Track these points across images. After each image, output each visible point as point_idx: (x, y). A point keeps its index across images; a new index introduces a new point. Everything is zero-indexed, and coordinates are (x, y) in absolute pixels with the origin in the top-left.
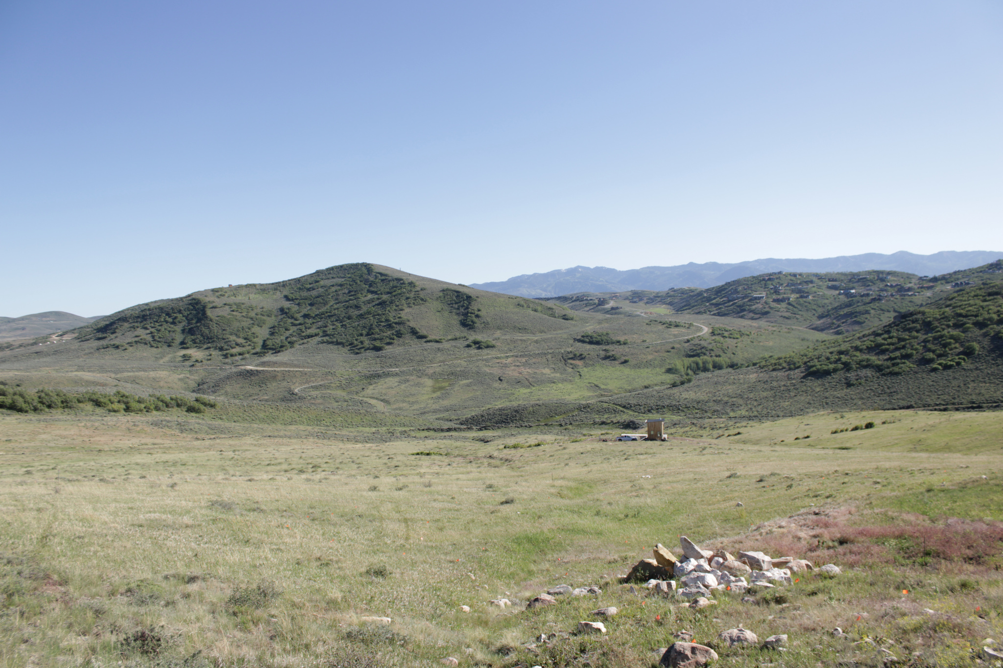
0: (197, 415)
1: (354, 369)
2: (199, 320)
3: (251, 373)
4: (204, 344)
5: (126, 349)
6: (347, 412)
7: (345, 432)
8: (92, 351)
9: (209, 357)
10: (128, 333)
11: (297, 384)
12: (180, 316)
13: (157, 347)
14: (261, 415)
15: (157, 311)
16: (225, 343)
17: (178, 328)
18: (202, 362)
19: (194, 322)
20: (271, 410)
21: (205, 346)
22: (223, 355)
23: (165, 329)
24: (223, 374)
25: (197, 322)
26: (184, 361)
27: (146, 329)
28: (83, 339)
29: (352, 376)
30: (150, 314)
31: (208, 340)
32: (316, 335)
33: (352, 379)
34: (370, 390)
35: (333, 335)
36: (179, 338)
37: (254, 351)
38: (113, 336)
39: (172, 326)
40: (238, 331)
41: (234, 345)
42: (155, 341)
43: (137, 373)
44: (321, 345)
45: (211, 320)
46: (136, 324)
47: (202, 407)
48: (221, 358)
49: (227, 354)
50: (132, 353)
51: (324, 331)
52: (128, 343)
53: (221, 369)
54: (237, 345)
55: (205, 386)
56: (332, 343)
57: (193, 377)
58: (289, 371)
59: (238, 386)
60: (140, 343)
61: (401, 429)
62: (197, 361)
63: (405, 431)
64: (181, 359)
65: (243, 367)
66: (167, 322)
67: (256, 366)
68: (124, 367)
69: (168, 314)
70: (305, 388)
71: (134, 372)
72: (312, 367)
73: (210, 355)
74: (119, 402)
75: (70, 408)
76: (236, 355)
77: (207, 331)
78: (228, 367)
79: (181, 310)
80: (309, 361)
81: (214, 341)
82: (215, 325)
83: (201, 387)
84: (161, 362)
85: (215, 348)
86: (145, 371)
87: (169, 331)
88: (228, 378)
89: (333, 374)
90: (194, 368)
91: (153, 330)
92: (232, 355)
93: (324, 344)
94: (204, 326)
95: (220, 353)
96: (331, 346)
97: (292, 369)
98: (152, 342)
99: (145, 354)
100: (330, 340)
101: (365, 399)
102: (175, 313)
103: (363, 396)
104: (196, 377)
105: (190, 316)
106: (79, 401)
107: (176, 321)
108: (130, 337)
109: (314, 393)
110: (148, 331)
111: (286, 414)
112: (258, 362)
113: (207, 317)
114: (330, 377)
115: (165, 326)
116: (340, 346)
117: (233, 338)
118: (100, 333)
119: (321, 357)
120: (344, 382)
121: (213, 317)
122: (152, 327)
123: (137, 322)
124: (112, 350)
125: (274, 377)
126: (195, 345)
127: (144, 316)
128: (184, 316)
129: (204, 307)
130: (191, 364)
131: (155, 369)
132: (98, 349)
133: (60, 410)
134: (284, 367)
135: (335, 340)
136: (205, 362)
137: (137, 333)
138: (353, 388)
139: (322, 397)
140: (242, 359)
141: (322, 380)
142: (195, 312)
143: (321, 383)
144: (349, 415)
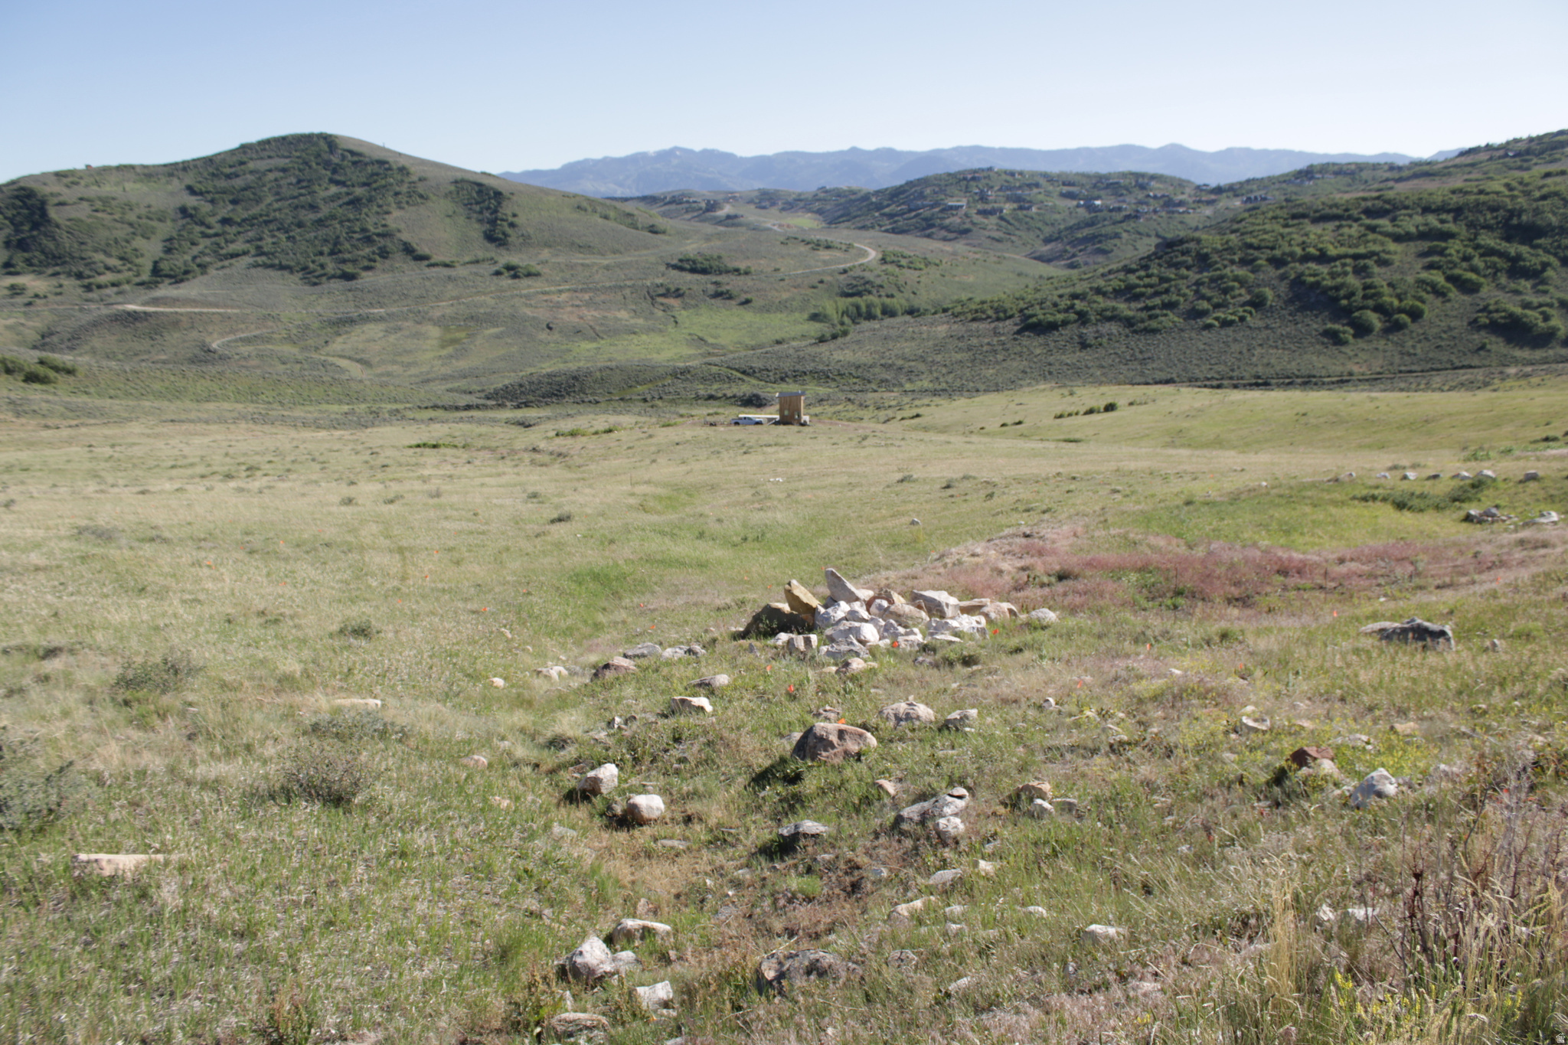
0: (44, 387)
1: (310, 310)
2: (35, 226)
3: (134, 317)
4: (48, 265)
6: (300, 380)
7: (298, 412)
9: (58, 290)
11: (215, 335)
14: (157, 386)
16: (86, 265)
18: (45, 297)
19: (26, 228)
20: (172, 378)
21: (50, 271)
22: (83, 286)
24: (86, 319)
25: (32, 229)
26: (12, 296)
29: (308, 321)
31: (54, 261)
32: (245, 253)
33: (307, 327)
34: (338, 344)
35: (273, 254)
37: (137, 280)
41: (102, 270)
44: (253, 271)
45: (58, 226)
47: (52, 374)
48: (80, 291)
49: (90, 284)
51: (258, 248)
53: (81, 310)
54: (108, 268)
55: (55, 339)
56: (272, 266)
57: (31, 324)
58: (201, 314)
59: (114, 338)
61: (390, 406)
62: (37, 296)
63: (397, 411)
65: (120, 307)
67: (144, 304)
70: (229, 342)
72: (239, 307)
73: (61, 286)
76: (106, 286)
77: (51, 245)
78: (93, 306)
80: (234, 296)
81: (65, 263)
82: (65, 235)
83: (47, 340)
85: (69, 274)
88: (95, 324)
89: (276, 319)
90: (32, 308)
92: (99, 287)
93: (259, 269)
94: (46, 235)
95: (78, 282)
96: (271, 272)
97: (205, 310)
100: (269, 262)
101: (330, 359)
103: (328, 355)
104: (37, 324)
105: (18, 219)
109: (245, 350)
112: (146, 298)
113: (49, 221)
114: (270, 324)
116: (286, 273)
117: (99, 257)
119: (253, 289)
120: (294, 331)
121: (60, 222)
125: (175, 323)
126: (31, 269)
128: (6, 219)
129: (44, 203)
130: (26, 300)
134: (192, 307)
135: (277, 262)
136: (51, 298)
138: (310, 342)
139: (258, 356)
140: (118, 293)
141: (258, 328)
142: (26, 211)
143: (257, 333)
144: (305, 385)
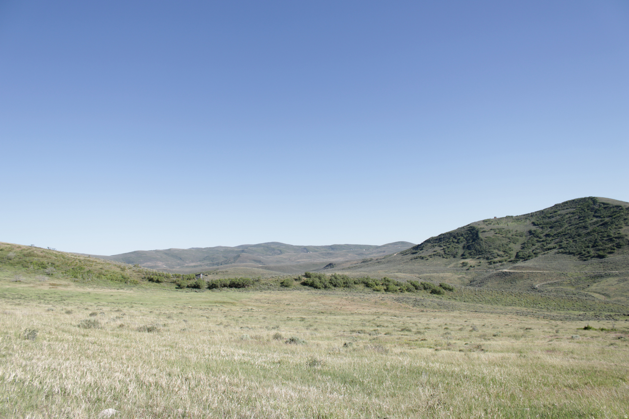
0: (438, 296)
1: (582, 271)
2: (474, 240)
3: (505, 274)
4: (476, 255)
5: (427, 259)
6: (560, 298)
8: (408, 260)
9: (479, 264)
10: (429, 250)
11: (538, 282)
12: (462, 238)
13: (447, 258)
14: (488, 298)
15: (448, 236)
16: (490, 254)
17: (461, 246)
18: (474, 267)
19: (471, 241)
20: (497, 295)
21: (477, 257)
22: (488, 263)
23: (452, 246)
24: (488, 275)
25: (472, 242)
26: (462, 267)
27: (441, 246)
28: (404, 254)
29: (580, 276)
30: (444, 238)
31: (479, 253)
32: (554, 248)
33: (580, 279)
34: (594, 287)
35: (566, 248)
36: (461, 252)
37: (509, 260)
38: (421, 252)
39: (457, 244)
40: (499, 246)
41: (496, 256)
42: (446, 254)
43: (432, 274)
44: (557, 255)
45: (481, 240)
46: (435, 244)
47: (442, 290)
48: (487, 264)
49: (491, 262)
50: (431, 262)
51: (560, 245)
52: (429, 256)
53: (486, 272)
54: (498, 255)
55: (475, 283)
56: (565, 253)
57: (467, 277)
58: (532, 273)
59: (496, 282)
60: (436, 255)
61: (606, 314)
62: (471, 266)
63: (610, 316)
64: (461, 265)
65: (500, 270)
66: (453, 242)
67: (510, 269)
68: (425, 270)
69: (455, 237)
70: (543, 285)
71: (430, 273)
72: (549, 270)
73: (480, 263)
74: (383, 285)
75: (348, 287)
76: (497, 262)
77: (479, 247)
78: (491, 270)
79: (462, 234)
80: (548, 266)
81: (483, 254)
82: (484, 243)
83: (472, 283)
84: (448, 267)
85: (484, 258)
86: (437, 272)
87: (455, 248)
88: (490, 277)
89: (566, 275)
90: (469, 271)
91: (445, 247)
92: (494, 263)
93: (560, 254)
94: (477, 244)
95: (487, 261)
96: (565, 255)
97: (535, 271)
98: (444, 255)
99: (439, 262)
100: (564, 251)
101: (589, 293)
102: (459, 236)
103: (588, 291)
104: (470, 277)
105: (468, 238)
106: (355, 283)
107: (459, 241)
108: (431, 252)
109: (550, 288)
110: (442, 248)
111: (508, 298)
112: (511, 267)
113: (479, 238)
114: (562, 277)
115: (453, 244)
116: (572, 256)
117: (496, 251)
118: (414, 250)
119: (557, 263)
120: (573, 281)
121: (482, 238)
122: (445, 246)
123: (436, 243)
124: (419, 260)
125: (522, 277)
126: (471, 256)
127: (440, 239)
128: (464, 238)
129: (477, 232)
130: (467, 268)
131: (443, 272)
132: (411, 260)
133: (342, 288)
134: (529, 270)
135: (568, 251)
136: (476, 267)
137: (435, 249)
138: (581, 285)
139: (555, 291)
140: (501, 265)
141: (556, 279)
142: (471, 235)
143: (556, 281)
144: (562, 300)
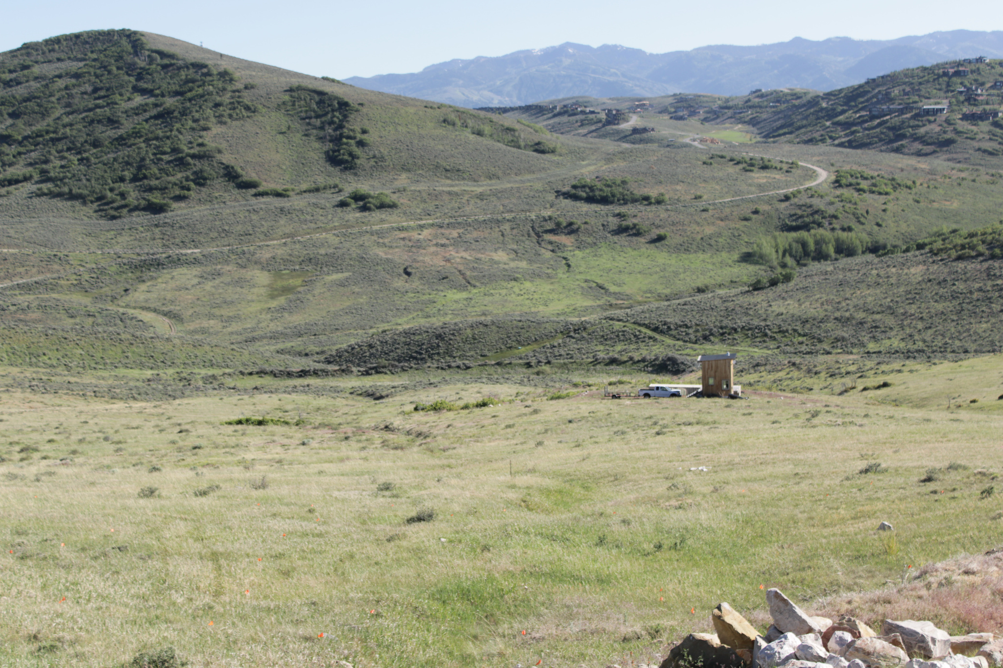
1: (106, 250)
6: (92, 338)
7: (88, 379)
29: (103, 263)
32: (26, 179)
33: (103, 271)
34: (140, 293)
35: (61, 180)
44: (36, 200)
51: (43, 172)
56: (60, 195)
61: (204, 372)
63: (214, 377)
72: (17, 246)
80: (12, 232)
89: (64, 260)
93: (44, 198)
96: (58, 203)
100: (56, 190)
101: (131, 311)
103: (127, 306)
109: (23, 299)
114: (56, 267)
116: (77, 204)
119: (36, 224)
120: (86, 276)
135: (66, 189)
138: (106, 290)
139: (39, 307)
141: (39, 272)
143: (39, 278)
144: (98, 343)
